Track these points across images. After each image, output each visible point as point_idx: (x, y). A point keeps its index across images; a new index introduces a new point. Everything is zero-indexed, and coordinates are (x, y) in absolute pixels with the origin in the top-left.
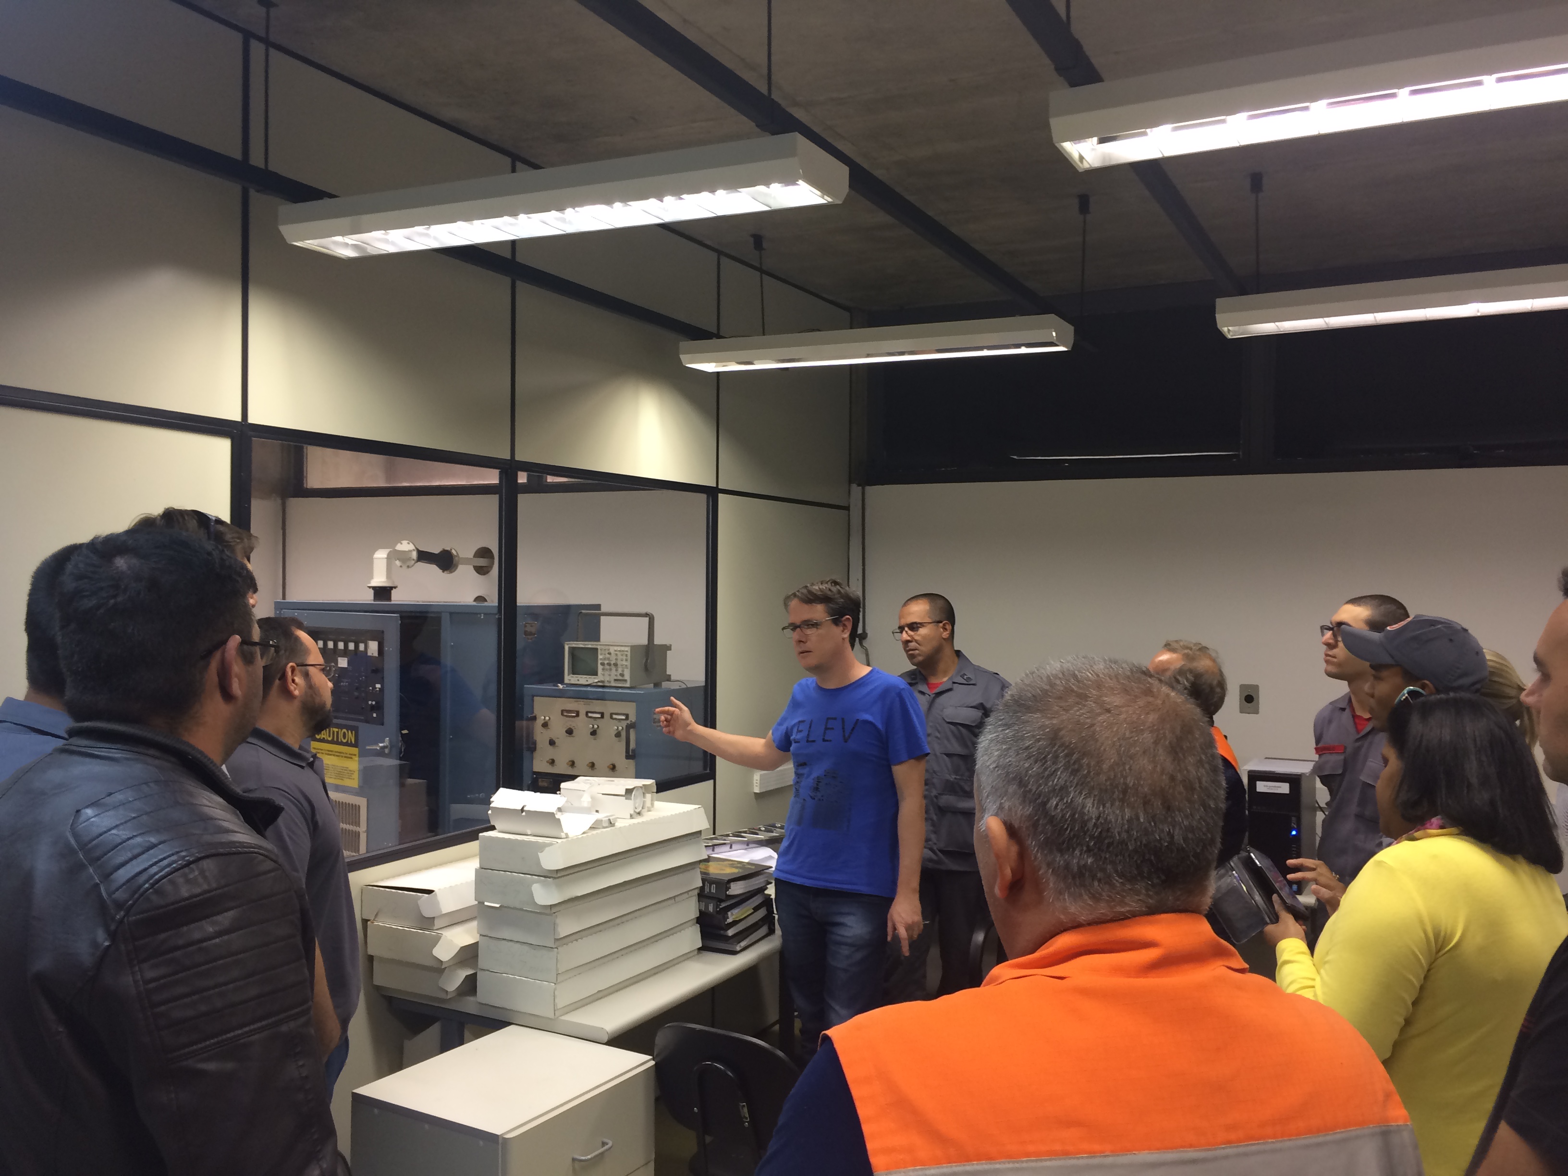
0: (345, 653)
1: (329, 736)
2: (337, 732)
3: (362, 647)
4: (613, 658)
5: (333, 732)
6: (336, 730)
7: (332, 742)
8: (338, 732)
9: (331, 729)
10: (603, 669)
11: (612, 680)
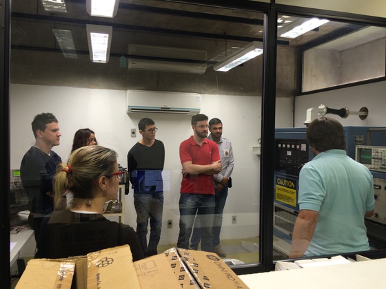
0: (290, 149)
1: (283, 184)
3: (298, 147)
4: (380, 155)
8: (287, 182)
9: (284, 180)
10: (374, 161)
11: (379, 168)
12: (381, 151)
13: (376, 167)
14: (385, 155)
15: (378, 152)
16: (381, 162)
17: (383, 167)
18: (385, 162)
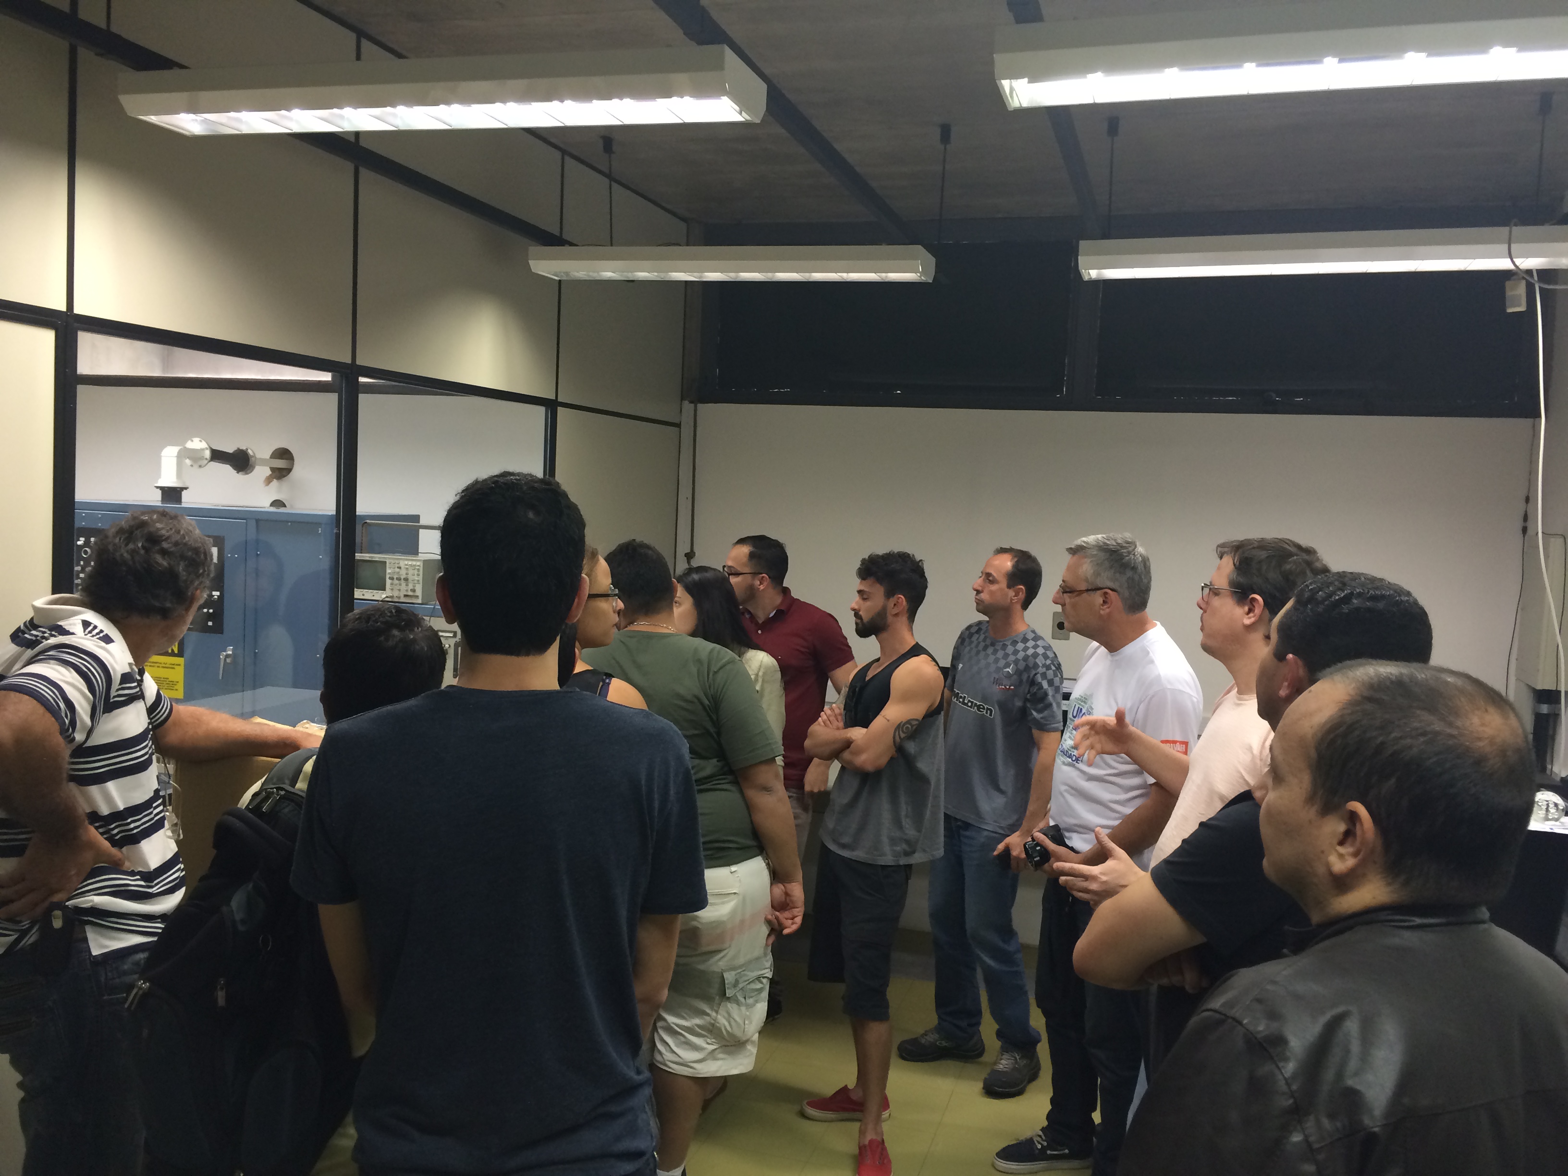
4: (403, 573)
10: (392, 584)
11: (402, 596)
12: (406, 565)
13: (396, 594)
14: (416, 572)
15: (400, 568)
16: (407, 585)
17: (410, 593)
18: (417, 585)
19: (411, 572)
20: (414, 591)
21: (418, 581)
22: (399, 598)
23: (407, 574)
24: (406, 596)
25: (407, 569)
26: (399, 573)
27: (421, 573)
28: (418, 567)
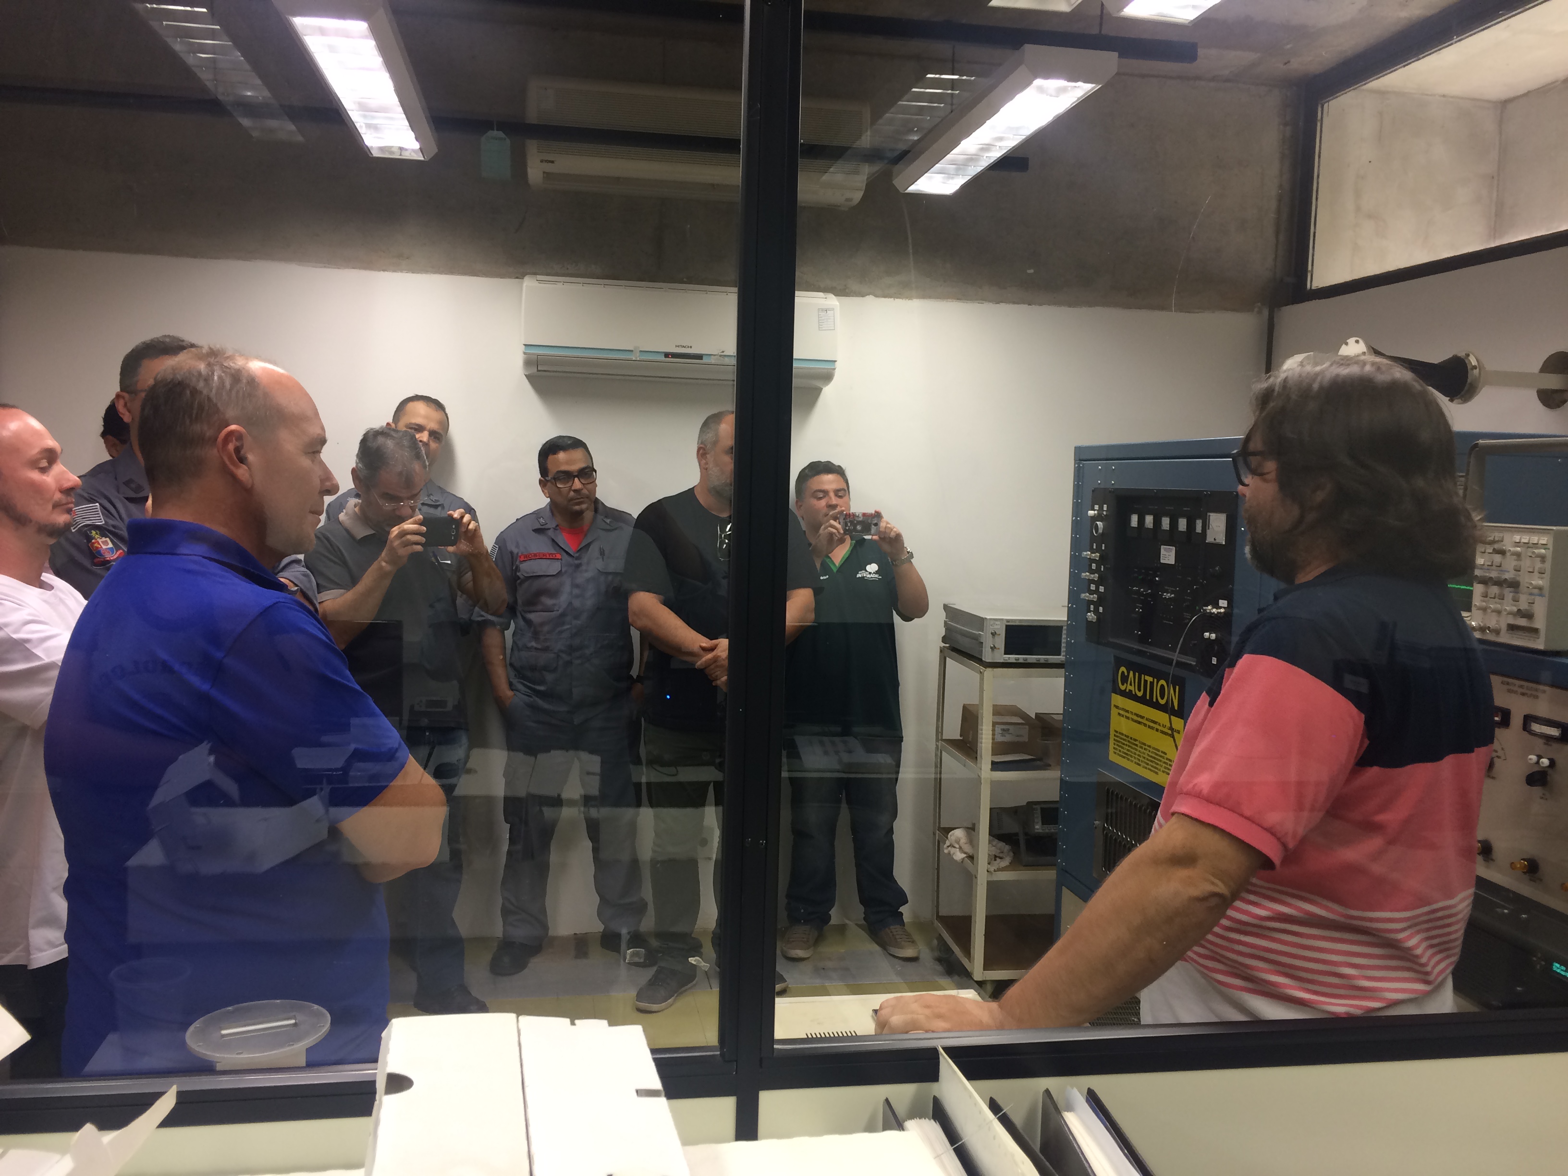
0: (1172, 538)
1: (1139, 690)
2: (1150, 682)
4: (1510, 563)
5: (1146, 681)
6: (1149, 679)
7: (1142, 700)
8: (1152, 683)
9: (1143, 675)
10: (1485, 595)
11: (1504, 627)
12: (1517, 544)
13: (1492, 622)
14: (1538, 565)
15: (1502, 552)
16: (1516, 600)
17: (1523, 622)
18: (1538, 599)
19: (1526, 564)
20: (1529, 616)
21: (1540, 588)
22: (1497, 632)
23: (1517, 570)
24: (1512, 628)
25: (1518, 555)
26: (1500, 566)
27: (1548, 565)
28: (1543, 551)
